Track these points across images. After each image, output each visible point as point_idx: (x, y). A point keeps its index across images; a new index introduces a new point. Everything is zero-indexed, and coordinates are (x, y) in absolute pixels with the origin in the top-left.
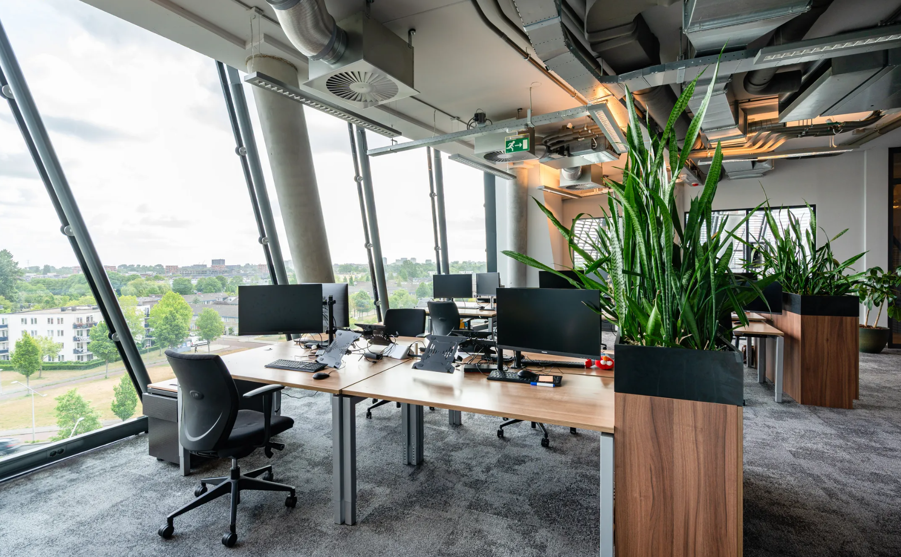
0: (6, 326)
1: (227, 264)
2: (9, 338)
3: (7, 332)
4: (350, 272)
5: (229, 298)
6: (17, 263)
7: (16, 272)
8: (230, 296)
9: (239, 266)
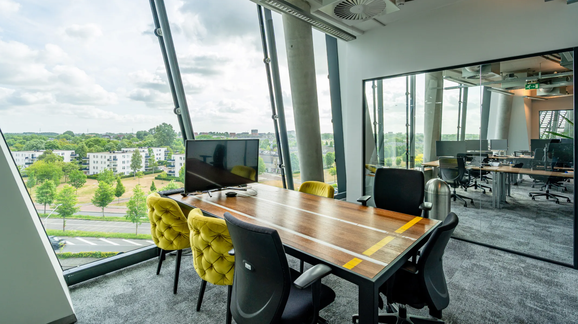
0: (174, 160)
1: (259, 132)
2: (175, 166)
3: (175, 163)
4: (328, 138)
5: (264, 152)
6: (174, 131)
7: (174, 135)
8: (264, 151)
9: (265, 134)
